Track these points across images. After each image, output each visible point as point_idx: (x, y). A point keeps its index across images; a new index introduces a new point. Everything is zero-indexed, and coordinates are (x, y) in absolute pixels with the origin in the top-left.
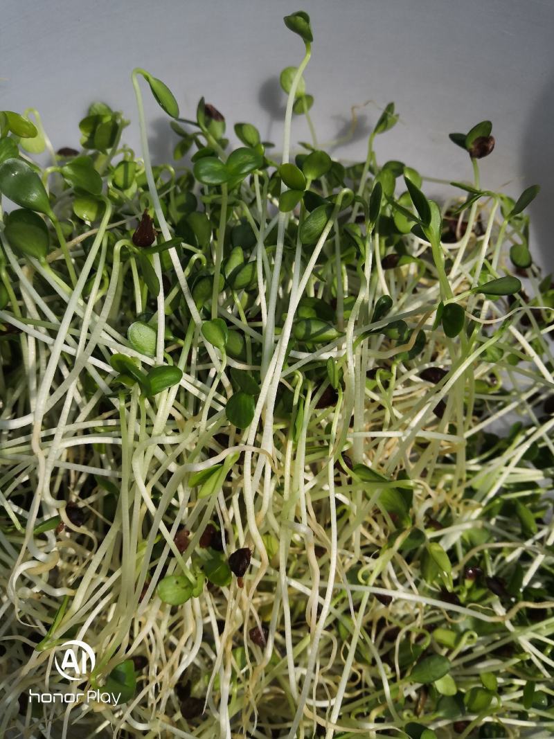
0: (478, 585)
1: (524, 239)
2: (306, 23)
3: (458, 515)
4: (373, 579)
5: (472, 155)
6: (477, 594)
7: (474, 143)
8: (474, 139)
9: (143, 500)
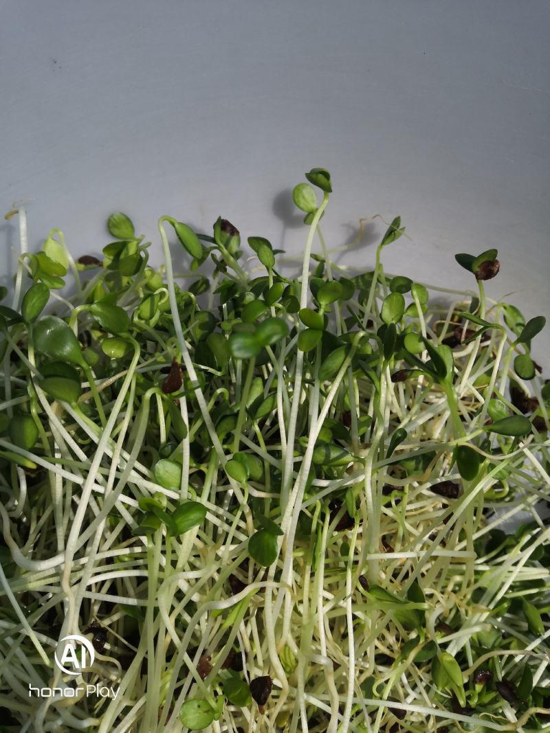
0: (488, 688)
1: (527, 349)
2: (326, 180)
3: (467, 618)
4: (387, 693)
5: (478, 278)
6: (487, 698)
7: (478, 267)
8: (480, 264)
9: (167, 631)
